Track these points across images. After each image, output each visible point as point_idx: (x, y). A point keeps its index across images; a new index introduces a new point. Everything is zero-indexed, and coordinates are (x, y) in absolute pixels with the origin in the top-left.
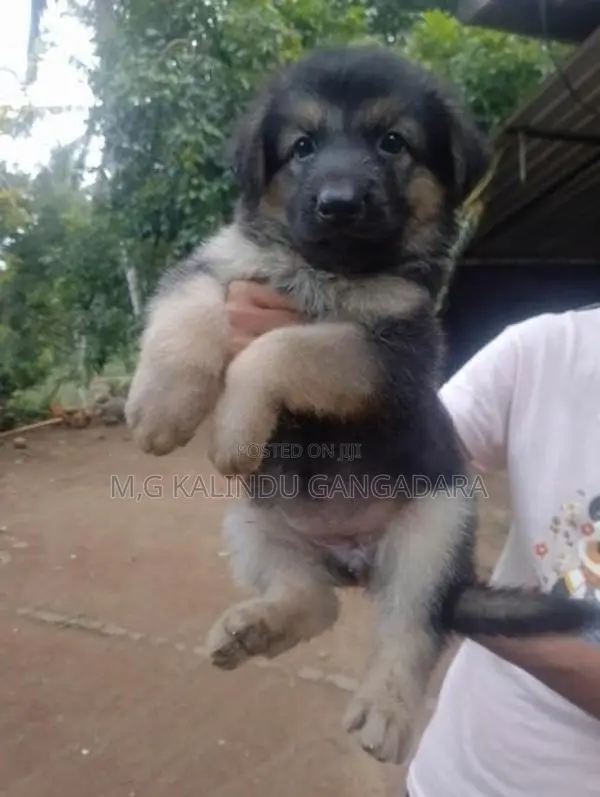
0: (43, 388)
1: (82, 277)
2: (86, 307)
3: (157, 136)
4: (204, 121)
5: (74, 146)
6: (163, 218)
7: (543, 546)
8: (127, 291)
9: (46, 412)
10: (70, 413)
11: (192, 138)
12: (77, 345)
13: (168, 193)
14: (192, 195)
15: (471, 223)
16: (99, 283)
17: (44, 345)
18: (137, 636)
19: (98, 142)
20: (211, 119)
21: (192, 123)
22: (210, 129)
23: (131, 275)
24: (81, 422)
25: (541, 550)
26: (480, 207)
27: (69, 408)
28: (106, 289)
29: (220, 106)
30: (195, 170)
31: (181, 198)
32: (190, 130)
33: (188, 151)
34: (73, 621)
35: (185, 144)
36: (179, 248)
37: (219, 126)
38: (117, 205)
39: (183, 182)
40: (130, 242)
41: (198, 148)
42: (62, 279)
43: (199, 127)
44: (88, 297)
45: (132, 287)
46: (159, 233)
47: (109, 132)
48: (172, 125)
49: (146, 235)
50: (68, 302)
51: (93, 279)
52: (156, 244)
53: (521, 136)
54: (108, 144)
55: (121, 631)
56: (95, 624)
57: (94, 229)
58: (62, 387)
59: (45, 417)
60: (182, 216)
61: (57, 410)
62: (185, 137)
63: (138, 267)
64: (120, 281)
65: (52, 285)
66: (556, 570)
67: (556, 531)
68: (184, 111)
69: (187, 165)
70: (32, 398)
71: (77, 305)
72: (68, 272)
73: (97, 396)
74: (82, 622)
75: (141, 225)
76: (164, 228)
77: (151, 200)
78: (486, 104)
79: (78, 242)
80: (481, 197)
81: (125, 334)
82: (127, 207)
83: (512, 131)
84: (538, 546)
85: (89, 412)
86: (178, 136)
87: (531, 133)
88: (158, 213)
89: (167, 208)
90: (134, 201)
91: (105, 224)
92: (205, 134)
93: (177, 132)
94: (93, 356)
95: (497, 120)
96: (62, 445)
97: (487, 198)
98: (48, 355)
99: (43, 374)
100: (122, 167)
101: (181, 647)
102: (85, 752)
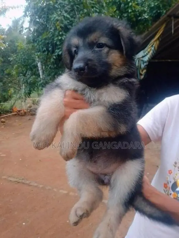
0: (10, 102)
1: (23, 65)
2: (24, 75)
3: (48, 17)
4: (64, 12)
5: (20, 19)
6: (50, 45)
7: (171, 170)
8: (38, 70)
9: (11, 110)
10: (19, 111)
11: (60, 18)
12: (22, 88)
13: (51, 37)
14: (60, 38)
15: (155, 48)
16: (29, 67)
17: (11, 87)
18: (41, 186)
19: (28, 19)
20: (66, 11)
21: (60, 13)
22: (65, 15)
23: (39, 64)
24: (23, 114)
25: (170, 172)
26: (158, 42)
27: (19, 109)
28: (31, 69)
29: (69, 7)
30: (61, 29)
31: (56, 39)
32: (59, 16)
33: (58, 23)
34: (20, 181)
35: (57, 20)
36: (55, 56)
37: (69, 14)
38: (34, 41)
39: (57, 33)
40: (39, 54)
41: (62, 22)
42: (16, 66)
43: (62, 14)
44: (25, 72)
45: (40, 69)
46: (49, 51)
47: (32, 16)
48: (53, 13)
49: (44, 52)
50: (18, 74)
51: (27, 66)
52: (48, 54)
53: (172, 18)
54: (31, 20)
55: (36, 184)
56: (27, 182)
57: (27, 49)
58: (17, 102)
59: (11, 112)
60: (56, 45)
61: (15, 110)
62: (57, 18)
63: (42, 62)
64: (36, 66)
65: (13, 67)
66: (174, 179)
67: (175, 166)
68: (57, 9)
69: (58, 27)
70: (7, 105)
71: (21, 75)
72: (19, 63)
73: (28, 105)
74: (23, 181)
75: (43, 48)
76: (50, 49)
77: (46, 39)
78: (161, 6)
79: (22, 53)
80: (158, 39)
81: (37, 84)
82: (37, 42)
83: (169, 16)
84: (169, 171)
85: (25, 111)
86: (55, 17)
87: (176, 17)
88: (48, 43)
89: (51, 42)
90: (40, 40)
91: (30, 47)
92: (64, 16)
93: (55, 16)
94: (27, 91)
95: (165, 12)
96: (16, 122)
97: (160, 39)
98: (12, 90)
99: (10, 97)
100: (36, 28)
101: (55, 190)
102: (24, 224)
